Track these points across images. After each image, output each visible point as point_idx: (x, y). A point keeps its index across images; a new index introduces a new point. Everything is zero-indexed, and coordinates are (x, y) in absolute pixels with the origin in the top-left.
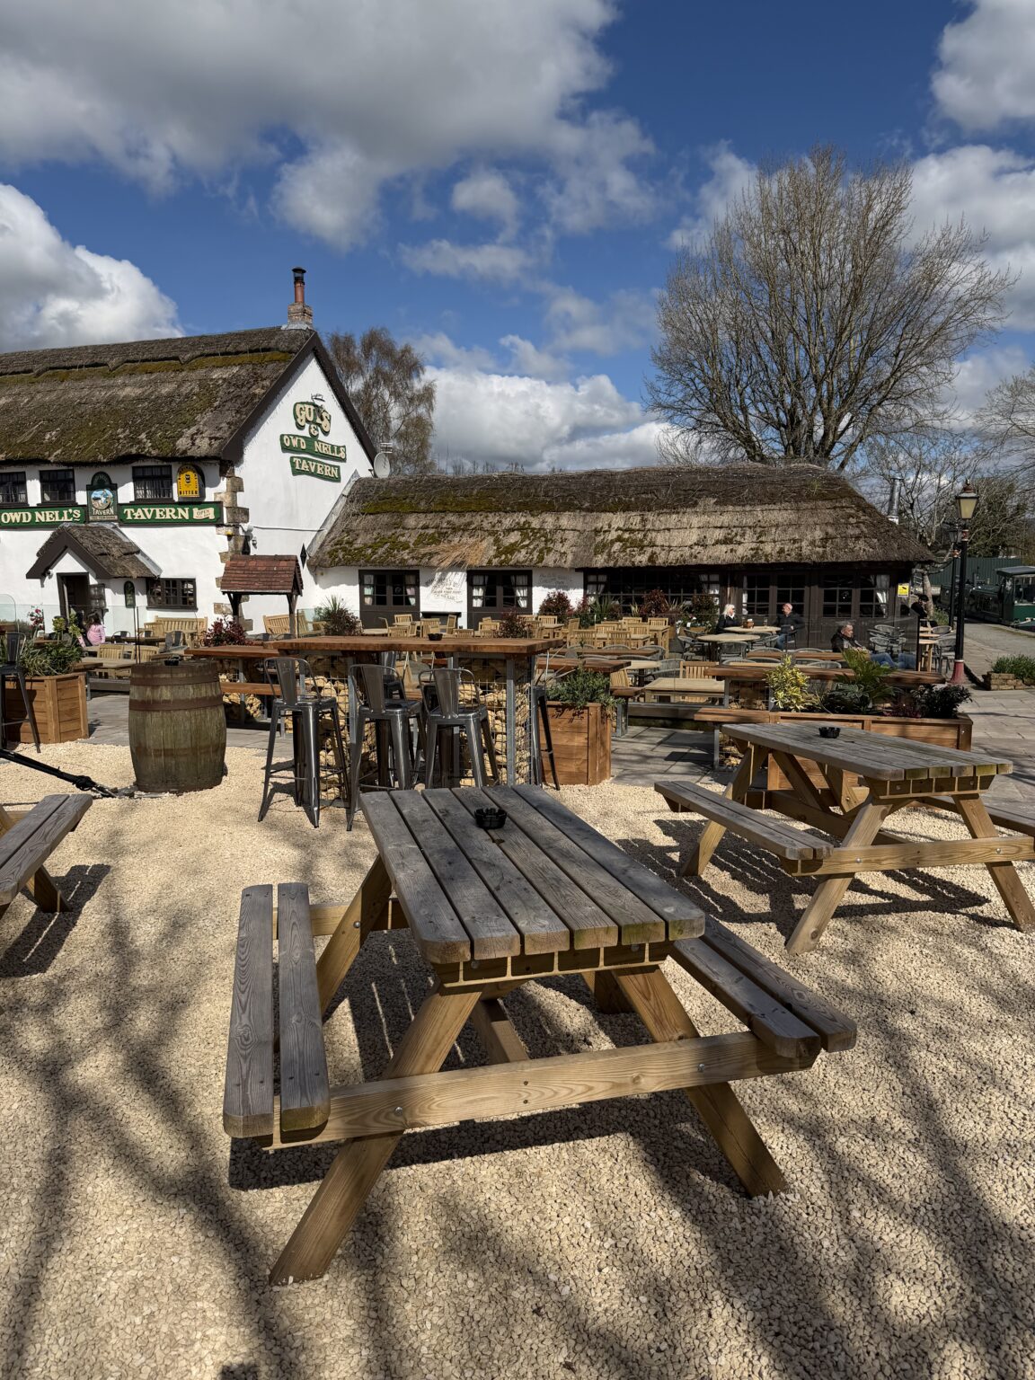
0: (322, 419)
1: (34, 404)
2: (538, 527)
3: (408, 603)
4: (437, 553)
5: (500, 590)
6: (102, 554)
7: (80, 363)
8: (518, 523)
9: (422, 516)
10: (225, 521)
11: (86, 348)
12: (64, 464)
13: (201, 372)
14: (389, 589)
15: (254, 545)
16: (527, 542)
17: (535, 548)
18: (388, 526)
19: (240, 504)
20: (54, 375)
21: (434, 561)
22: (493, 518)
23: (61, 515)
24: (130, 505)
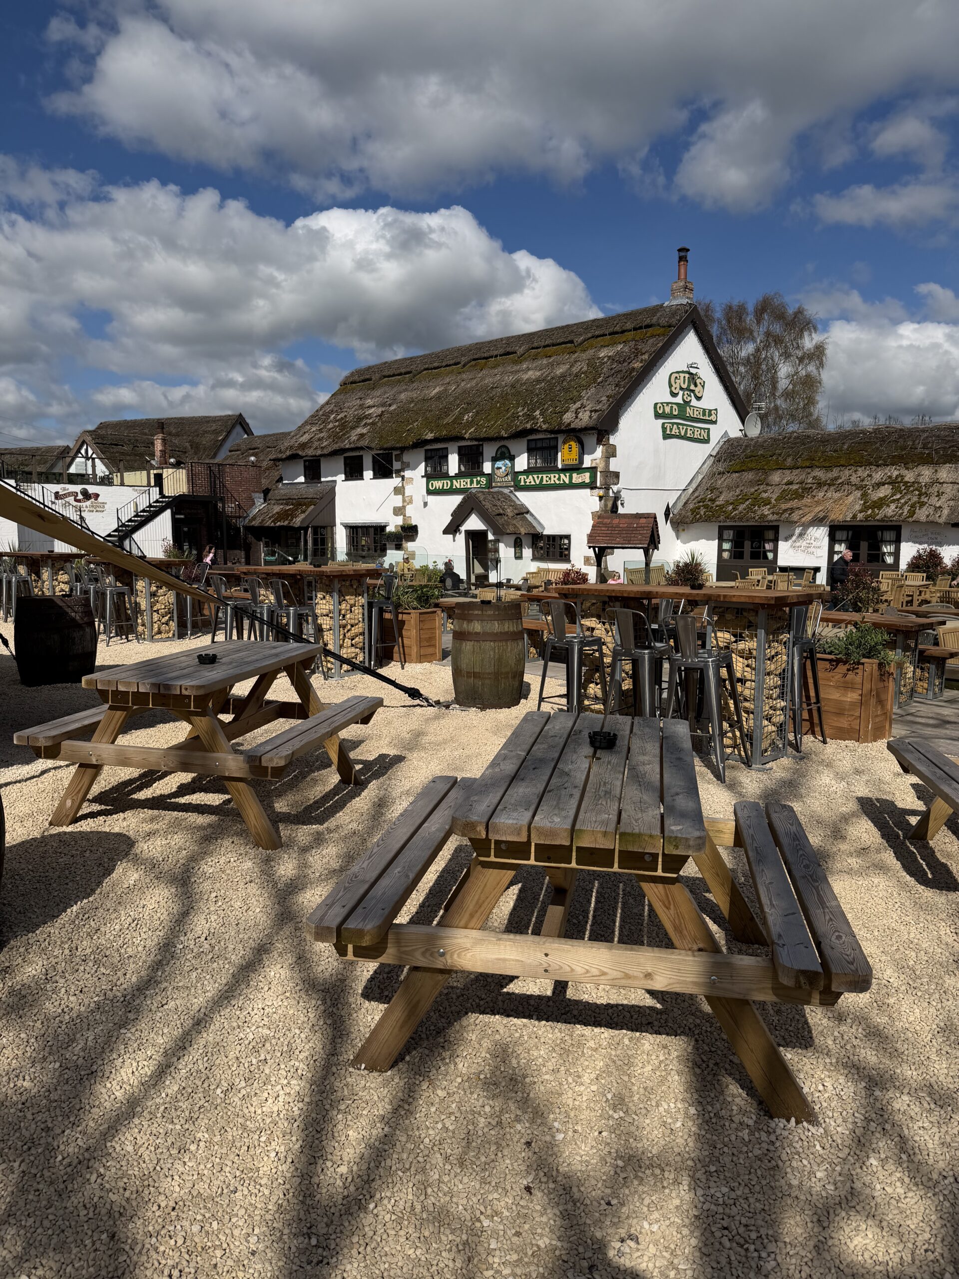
0: (696, 385)
1: (459, 390)
2: (912, 480)
3: (766, 557)
4: (799, 508)
5: (864, 545)
6: (499, 514)
7: (495, 353)
8: (890, 477)
9: (787, 472)
10: (598, 484)
11: (502, 339)
12: (476, 440)
13: (591, 352)
14: (747, 544)
15: (622, 504)
16: (898, 496)
17: (906, 503)
18: (752, 483)
19: (612, 469)
20: (475, 365)
21: (795, 516)
22: (862, 472)
23: (472, 482)
24: (524, 472)
